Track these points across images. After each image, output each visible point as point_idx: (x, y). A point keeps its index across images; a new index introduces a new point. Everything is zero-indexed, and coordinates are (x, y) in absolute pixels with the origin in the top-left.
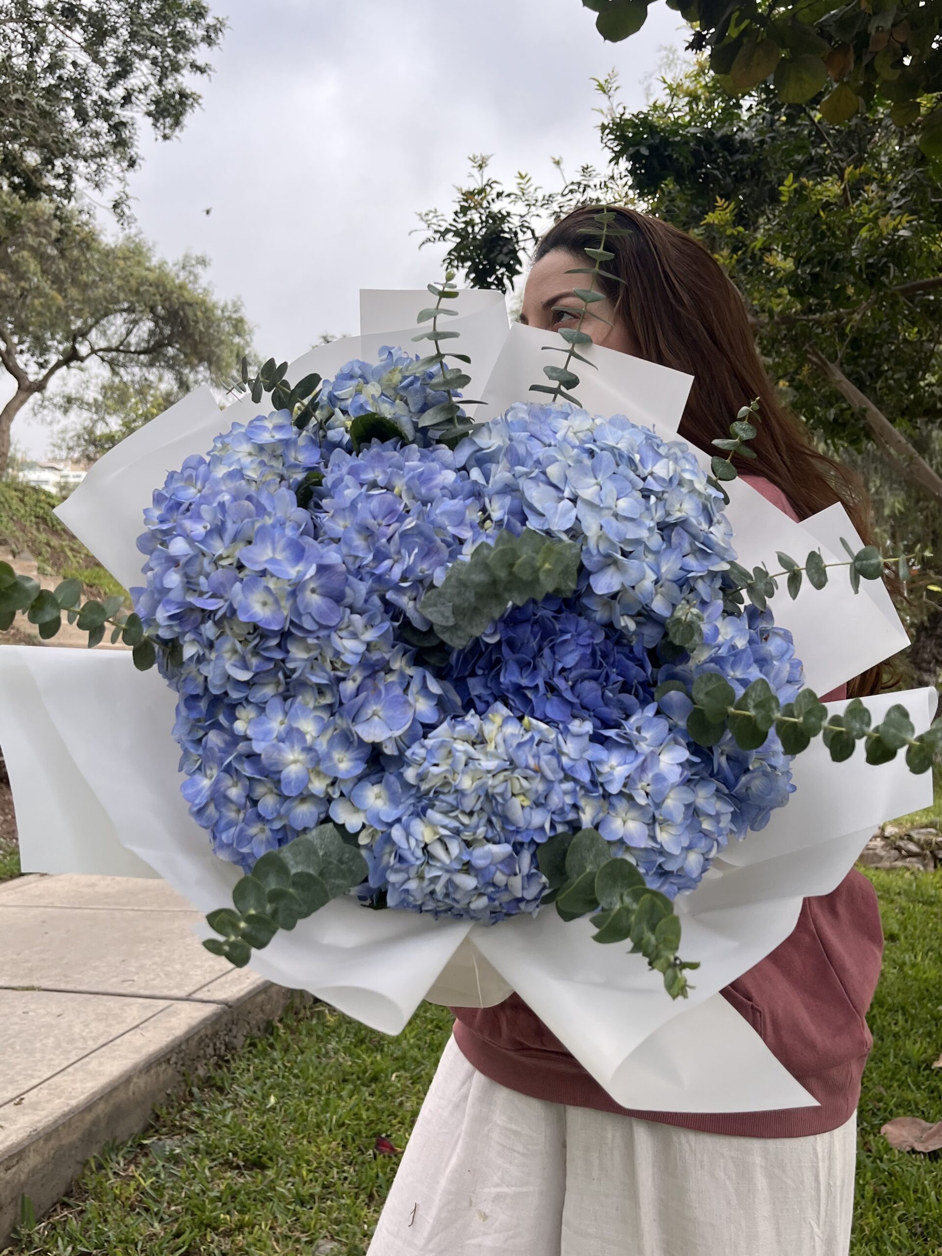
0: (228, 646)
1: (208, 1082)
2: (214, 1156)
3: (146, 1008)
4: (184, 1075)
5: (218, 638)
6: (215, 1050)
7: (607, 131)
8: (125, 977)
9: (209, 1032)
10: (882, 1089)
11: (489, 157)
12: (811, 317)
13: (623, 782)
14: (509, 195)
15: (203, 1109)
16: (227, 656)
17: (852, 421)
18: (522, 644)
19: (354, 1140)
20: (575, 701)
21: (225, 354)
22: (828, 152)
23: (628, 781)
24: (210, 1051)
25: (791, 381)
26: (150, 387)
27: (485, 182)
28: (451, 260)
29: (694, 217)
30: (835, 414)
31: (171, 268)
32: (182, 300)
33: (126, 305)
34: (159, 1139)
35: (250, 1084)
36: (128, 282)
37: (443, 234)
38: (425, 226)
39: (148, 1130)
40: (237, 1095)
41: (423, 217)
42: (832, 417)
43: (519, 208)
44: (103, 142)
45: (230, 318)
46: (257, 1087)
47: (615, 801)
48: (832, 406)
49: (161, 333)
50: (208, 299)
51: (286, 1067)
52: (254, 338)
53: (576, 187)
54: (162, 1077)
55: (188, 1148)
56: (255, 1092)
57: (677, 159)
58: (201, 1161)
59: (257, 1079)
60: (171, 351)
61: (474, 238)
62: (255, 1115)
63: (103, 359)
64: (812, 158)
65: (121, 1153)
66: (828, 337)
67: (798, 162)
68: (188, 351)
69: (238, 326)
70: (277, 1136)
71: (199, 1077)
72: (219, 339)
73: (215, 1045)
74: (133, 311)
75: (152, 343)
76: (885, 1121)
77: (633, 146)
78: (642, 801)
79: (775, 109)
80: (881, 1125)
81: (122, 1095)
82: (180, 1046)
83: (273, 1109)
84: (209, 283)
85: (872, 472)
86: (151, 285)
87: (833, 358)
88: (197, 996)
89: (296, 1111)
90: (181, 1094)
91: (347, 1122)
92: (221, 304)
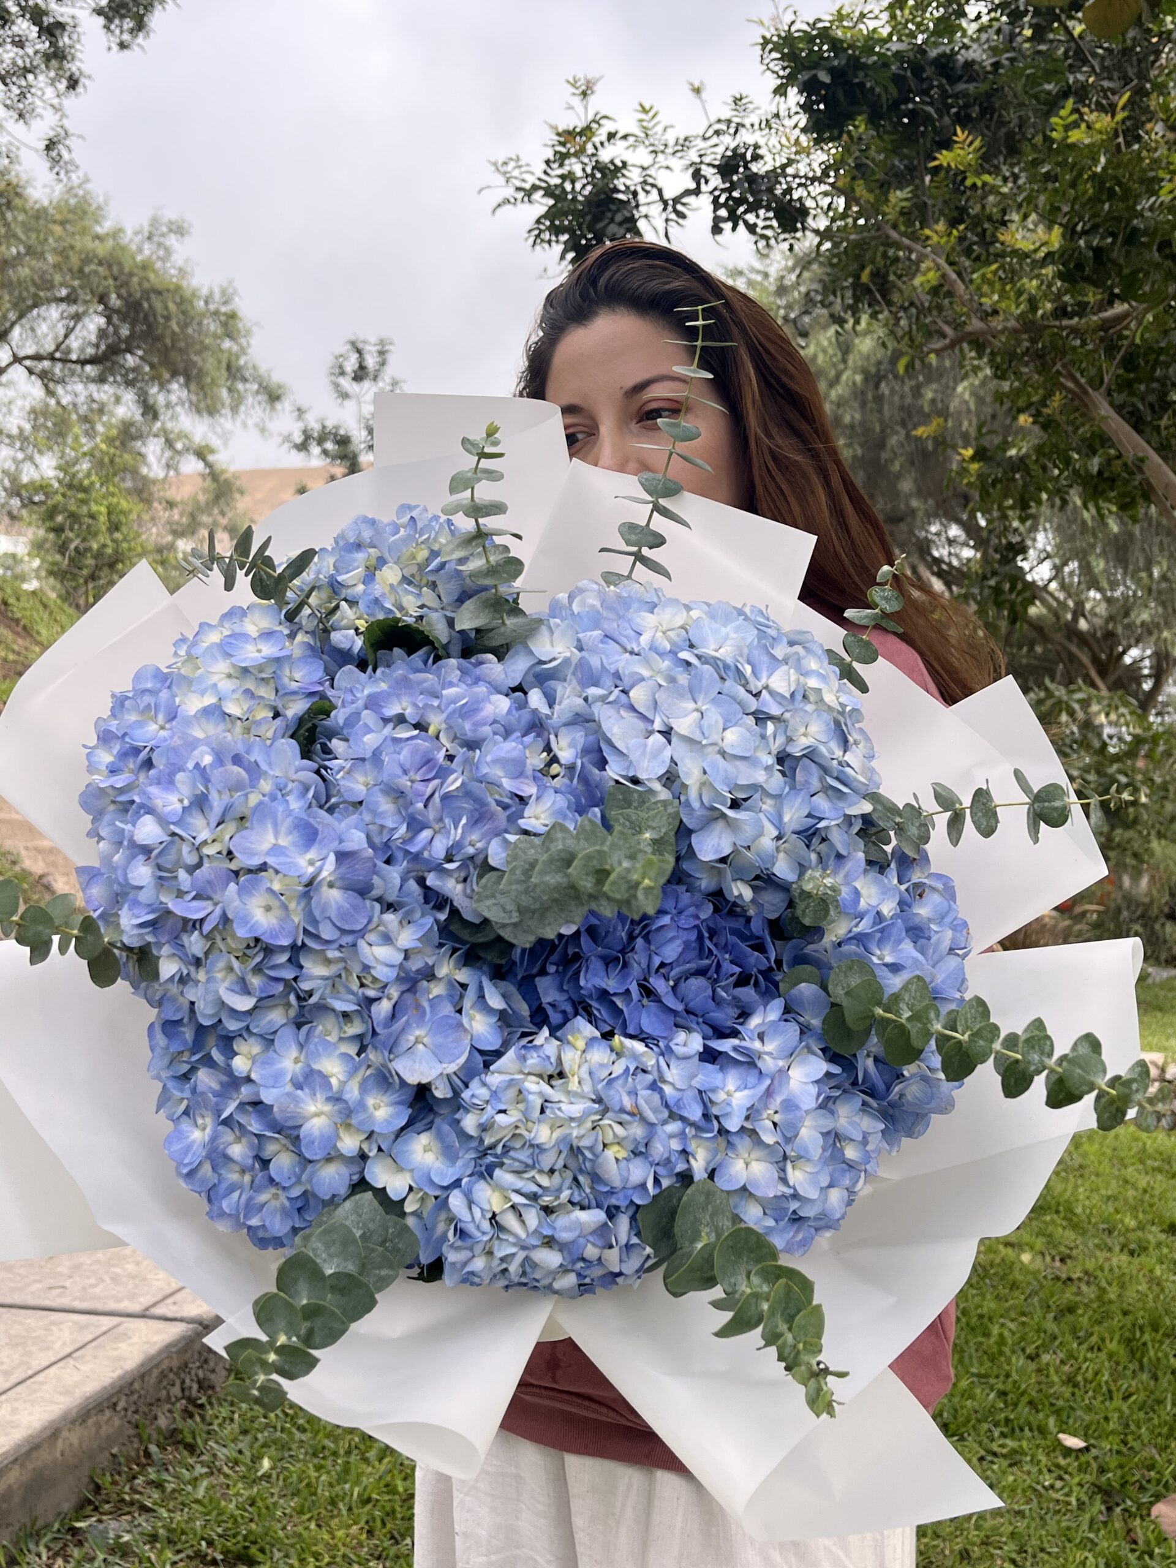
0: (221, 964)
1: (173, 1438)
2: (179, 1546)
3: (83, 1328)
4: (137, 1427)
5: (207, 953)
6: (183, 1390)
7: (770, 46)
8: (52, 1282)
9: (175, 1364)
10: (1154, 1451)
11: (598, 80)
12: (1065, 322)
13: (744, 1113)
14: (625, 137)
15: (165, 1476)
16: (219, 976)
17: (1124, 475)
18: (607, 933)
19: (384, 1524)
20: (680, 1007)
21: (209, 363)
22: (1091, 80)
23: (751, 1114)
24: (176, 1391)
25: (1037, 415)
26: (101, 411)
27: (590, 117)
28: (541, 231)
29: (896, 175)
30: (1100, 464)
31: (128, 237)
32: (146, 285)
33: (64, 292)
34: (100, 1521)
35: (235, 1440)
36: (67, 257)
37: (529, 193)
38: (502, 180)
39: (84, 1507)
40: (214, 1455)
41: (500, 167)
42: (1096, 469)
43: (640, 156)
44: (30, 51)
45: (216, 313)
46: (244, 1444)
47: (735, 1140)
48: (1094, 452)
49: (116, 332)
50: (184, 283)
51: (286, 1415)
52: (252, 341)
53: (723, 127)
54: (105, 1430)
55: (142, 1534)
56: (240, 1452)
57: (872, 89)
58: (161, 1552)
59: (245, 1432)
60: (130, 360)
61: (574, 199)
62: (240, 1485)
63: (31, 372)
64: (1069, 87)
65: (44, 1541)
66: (1090, 351)
67: (1049, 93)
68: (156, 360)
69: (229, 323)
70: (273, 1517)
71: (159, 1430)
72: (202, 343)
73: (183, 1382)
74: (75, 302)
75: (103, 347)
76: (1158, 1497)
77: (809, 68)
78: (769, 1138)
79: (1016, 16)
80: (1152, 1504)
81: (45, 1457)
82: (131, 1384)
83: (267, 1477)
84: (187, 260)
85: (1156, 550)
86: (100, 263)
87: (1097, 382)
88: (159, 1311)
89: (301, 1481)
90: (133, 1454)
91: (375, 1496)
92: (204, 291)
